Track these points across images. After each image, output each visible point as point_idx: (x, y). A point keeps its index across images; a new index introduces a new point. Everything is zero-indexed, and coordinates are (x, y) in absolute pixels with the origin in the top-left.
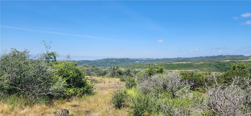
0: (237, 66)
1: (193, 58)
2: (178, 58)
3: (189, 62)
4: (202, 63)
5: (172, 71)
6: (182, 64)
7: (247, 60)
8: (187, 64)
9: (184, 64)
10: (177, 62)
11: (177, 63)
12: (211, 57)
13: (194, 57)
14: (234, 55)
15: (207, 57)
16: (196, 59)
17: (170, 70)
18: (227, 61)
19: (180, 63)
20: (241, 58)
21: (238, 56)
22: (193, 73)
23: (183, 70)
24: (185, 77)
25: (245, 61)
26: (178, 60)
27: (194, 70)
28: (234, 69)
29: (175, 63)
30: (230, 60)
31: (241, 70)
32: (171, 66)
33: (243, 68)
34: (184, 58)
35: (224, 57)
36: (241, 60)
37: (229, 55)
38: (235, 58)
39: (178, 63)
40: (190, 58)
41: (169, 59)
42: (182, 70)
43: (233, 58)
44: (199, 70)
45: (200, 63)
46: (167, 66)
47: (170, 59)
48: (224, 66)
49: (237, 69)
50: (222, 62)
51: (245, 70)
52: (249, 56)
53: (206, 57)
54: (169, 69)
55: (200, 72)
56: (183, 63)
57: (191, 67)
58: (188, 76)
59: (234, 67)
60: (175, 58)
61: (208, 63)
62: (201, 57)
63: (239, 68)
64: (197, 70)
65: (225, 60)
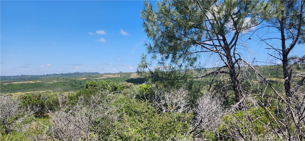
0: (89, 84)
1: (44, 76)
2: (21, 76)
3: (38, 81)
4: (55, 81)
5: (12, 94)
6: (28, 84)
7: (102, 78)
8: (36, 84)
9: (32, 84)
10: (20, 81)
11: (19, 83)
12: (66, 75)
13: (46, 75)
14: (91, 72)
15: (62, 74)
16: (48, 77)
17: (8, 94)
18: (84, 79)
19: (25, 82)
20: (96, 75)
21: (94, 73)
22: (40, 95)
23: (29, 92)
24: (28, 101)
25: (100, 78)
26: (22, 78)
27: (45, 91)
28: (87, 88)
29: (17, 83)
30: (86, 77)
31: (93, 88)
32: (10, 88)
33: (95, 86)
34: (31, 76)
35: (81, 74)
36: (97, 77)
37: (85, 73)
38: (91, 76)
39: (23, 82)
40: (40, 76)
41: (7, 77)
42: (27, 93)
43: (89, 75)
44: (51, 91)
45: (54, 82)
46: (3, 87)
47: (9, 77)
48: (81, 84)
49: (89, 87)
50: (79, 80)
51: (96, 88)
52: (103, 73)
53: (60, 74)
54: (7, 91)
55: (52, 93)
56: (30, 82)
57: (41, 87)
58: (33, 100)
59: (86, 85)
60: (17, 76)
61: (62, 81)
62: (54, 74)
63: (91, 86)
64: (50, 91)
65: (82, 77)
